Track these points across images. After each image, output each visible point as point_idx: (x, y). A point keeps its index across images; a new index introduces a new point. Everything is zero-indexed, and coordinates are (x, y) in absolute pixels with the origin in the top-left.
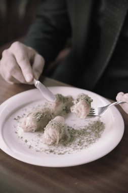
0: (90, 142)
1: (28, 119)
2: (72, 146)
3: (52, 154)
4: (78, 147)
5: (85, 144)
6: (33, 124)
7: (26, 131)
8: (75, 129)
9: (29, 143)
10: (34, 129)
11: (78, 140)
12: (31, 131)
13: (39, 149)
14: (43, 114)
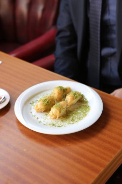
0: (79, 119)
1: (39, 104)
2: (67, 122)
3: (54, 126)
4: (71, 122)
5: (76, 120)
6: (42, 107)
7: (38, 112)
8: (70, 110)
9: (39, 120)
10: (43, 110)
11: (72, 118)
12: (41, 112)
13: (45, 123)
14: (49, 100)
